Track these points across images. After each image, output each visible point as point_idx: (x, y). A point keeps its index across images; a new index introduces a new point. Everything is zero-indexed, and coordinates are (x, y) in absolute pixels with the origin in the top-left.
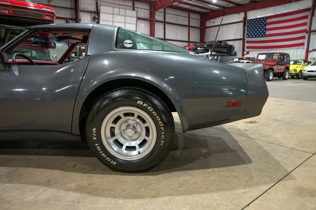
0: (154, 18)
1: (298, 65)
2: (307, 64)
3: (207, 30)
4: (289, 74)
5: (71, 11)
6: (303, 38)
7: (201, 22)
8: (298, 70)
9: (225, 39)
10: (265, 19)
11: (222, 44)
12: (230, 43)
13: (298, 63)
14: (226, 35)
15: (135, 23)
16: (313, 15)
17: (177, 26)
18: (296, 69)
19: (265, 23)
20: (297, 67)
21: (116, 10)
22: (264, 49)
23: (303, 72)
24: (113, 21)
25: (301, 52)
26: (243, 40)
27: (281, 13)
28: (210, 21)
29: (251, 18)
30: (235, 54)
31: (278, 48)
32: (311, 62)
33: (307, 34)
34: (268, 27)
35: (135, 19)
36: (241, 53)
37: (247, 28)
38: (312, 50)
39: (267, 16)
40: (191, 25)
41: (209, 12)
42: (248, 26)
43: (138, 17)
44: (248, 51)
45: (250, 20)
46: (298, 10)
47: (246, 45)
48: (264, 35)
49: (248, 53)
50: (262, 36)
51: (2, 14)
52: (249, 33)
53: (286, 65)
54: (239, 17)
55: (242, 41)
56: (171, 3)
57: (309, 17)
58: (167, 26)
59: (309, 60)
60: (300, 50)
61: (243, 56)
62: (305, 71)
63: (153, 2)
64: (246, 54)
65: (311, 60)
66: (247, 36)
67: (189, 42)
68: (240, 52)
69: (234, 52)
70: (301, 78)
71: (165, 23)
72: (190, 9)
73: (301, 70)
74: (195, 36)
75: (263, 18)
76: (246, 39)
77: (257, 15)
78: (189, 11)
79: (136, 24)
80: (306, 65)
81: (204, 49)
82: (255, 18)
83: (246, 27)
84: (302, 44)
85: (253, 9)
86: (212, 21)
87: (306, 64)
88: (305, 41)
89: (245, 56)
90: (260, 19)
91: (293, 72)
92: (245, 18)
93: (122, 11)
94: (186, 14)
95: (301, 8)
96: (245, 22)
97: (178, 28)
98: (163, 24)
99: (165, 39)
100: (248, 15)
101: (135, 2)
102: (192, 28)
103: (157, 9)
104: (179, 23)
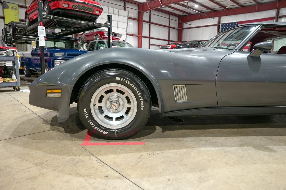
0: (142, 18)
3: (184, 31)
7: (179, 24)
10: (237, 24)
11: (201, 43)
14: (202, 36)
17: (160, 26)
21: (111, 9)
27: (250, 20)
28: (187, 23)
29: (225, 23)
35: (127, 18)
39: (239, 21)
40: (171, 26)
41: (187, 15)
42: (222, 29)
43: (129, 16)
45: (223, 24)
46: (264, 18)
51: (63, 8)
54: (215, 21)
56: (160, 6)
58: (152, 25)
63: (142, 4)
67: (169, 41)
71: (150, 23)
72: (171, 12)
74: (174, 36)
75: (235, 23)
77: (229, 20)
78: (170, 14)
79: (127, 23)
82: (228, 22)
83: (220, 29)
85: (227, 15)
86: (189, 23)
90: (232, 23)
92: (219, 22)
93: (116, 10)
94: (167, 16)
95: (267, 17)
96: (219, 26)
97: (160, 28)
98: (149, 24)
99: (150, 38)
100: (221, 19)
101: (126, 3)
102: (172, 29)
103: (146, 11)
104: (161, 24)
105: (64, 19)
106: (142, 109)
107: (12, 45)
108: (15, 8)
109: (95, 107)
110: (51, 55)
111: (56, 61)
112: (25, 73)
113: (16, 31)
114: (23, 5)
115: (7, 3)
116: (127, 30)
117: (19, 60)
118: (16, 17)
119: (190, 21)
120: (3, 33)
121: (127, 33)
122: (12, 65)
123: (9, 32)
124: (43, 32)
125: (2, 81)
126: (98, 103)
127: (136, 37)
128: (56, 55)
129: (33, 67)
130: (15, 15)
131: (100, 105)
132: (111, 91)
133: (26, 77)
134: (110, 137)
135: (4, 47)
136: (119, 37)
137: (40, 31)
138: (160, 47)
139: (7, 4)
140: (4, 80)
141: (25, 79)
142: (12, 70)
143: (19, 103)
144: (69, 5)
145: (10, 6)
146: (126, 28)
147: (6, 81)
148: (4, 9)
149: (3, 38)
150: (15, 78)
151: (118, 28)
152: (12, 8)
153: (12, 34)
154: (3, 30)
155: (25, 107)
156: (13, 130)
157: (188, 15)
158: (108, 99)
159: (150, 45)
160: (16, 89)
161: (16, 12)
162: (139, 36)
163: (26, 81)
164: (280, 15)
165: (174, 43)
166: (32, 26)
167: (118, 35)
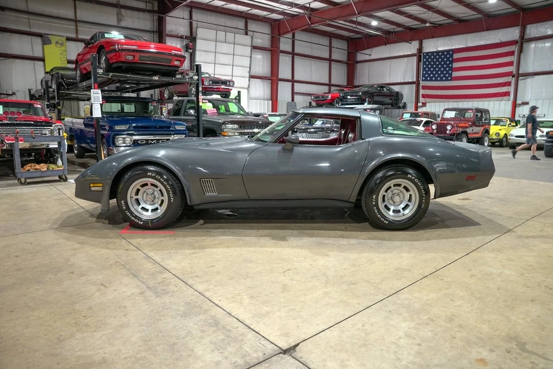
0: (278, 46)
1: (501, 126)
2: (514, 124)
3: (359, 66)
4: (490, 139)
5: (152, 35)
6: (508, 84)
7: (349, 54)
8: (502, 133)
9: (388, 82)
10: (451, 53)
11: (385, 89)
12: (396, 88)
13: (501, 123)
14: (390, 76)
15: (249, 56)
16: (521, 51)
17: (312, 59)
18: (498, 131)
19: (451, 59)
20: (500, 130)
21: (221, 35)
22: (449, 100)
23: (508, 137)
24: (215, 52)
25: (505, 105)
26: (417, 83)
27: (475, 45)
28: (363, 52)
29: (429, 51)
30: (404, 107)
31: (471, 98)
32: (519, 121)
33: (514, 78)
34: (456, 65)
35: (250, 48)
36: (414, 104)
37: (423, 66)
38: (521, 103)
39: (454, 48)
40: (333, 58)
41: (362, 38)
42: (424, 63)
43: (253, 45)
44: (424, 102)
45: (428, 53)
46: (499, 42)
47: (422, 92)
48: (449, 78)
49: (424, 105)
50: (447, 80)
51: (126, 61)
52: (425, 74)
53: (485, 127)
54: (411, 48)
55: (414, 85)
56: (307, 25)
57: (516, 54)
58: (297, 59)
59: (517, 118)
60: (503, 102)
61: (417, 110)
62: (512, 136)
63: (277, 22)
64: (421, 107)
65: (520, 119)
66: (424, 78)
67: (330, 85)
68: (412, 102)
69: (402, 102)
70: (506, 146)
71: (293, 54)
72: (332, 32)
73: (506, 134)
74: (339, 76)
75: (448, 51)
76: (422, 83)
77: (438, 47)
78: (331, 36)
79: (251, 57)
80: (513, 126)
81: (358, 99)
82: (435, 50)
83: (422, 64)
84: (507, 94)
85: (433, 37)
86: (367, 51)
87: (512, 124)
88: (511, 89)
89: (420, 110)
90: (443, 52)
91: (494, 137)
92: (420, 50)
93: (230, 36)
94: (325, 41)
95: (504, 40)
96: (420, 56)
97: (313, 62)
98: (291, 56)
99: (293, 81)
100: (424, 45)
101: (248, 21)
102: (334, 63)
103: (283, 34)
104: (315, 55)
105: (128, 76)
106: (172, 201)
107: (56, 110)
108: (61, 43)
109: (132, 199)
110: (111, 128)
111: (117, 137)
112: (76, 152)
113: (62, 88)
114: (74, 36)
115: (49, 36)
116: (250, 70)
117: (66, 140)
118: (62, 56)
119: (369, 48)
120: (42, 85)
121: (251, 74)
122: (57, 146)
123: (52, 88)
124: (98, 97)
125: (46, 169)
126: (135, 195)
127: (268, 81)
128: (117, 128)
129: (88, 143)
130: (61, 54)
131: (137, 197)
132: (146, 185)
133: (77, 158)
134: (145, 227)
135: (46, 119)
136: (230, 86)
137: (94, 97)
138: (313, 97)
139: (49, 38)
140: (48, 167)
141: (75, 162)
142: (57, 153)
143: (66, 197)
144: (134, 56)
145: (54, 39)
146: (249, 66)
147: (51, 169)
148: (45, 46)
149: (42, 93)
150: (61, 164)
151: (234, 67)
152: (57, 43)
153: (56, 91)
154: (42, 81)
155: (72, 202)
156: (60, 222)
157: (365, 37)
158: (145, 192)
159: (293, 93)
160: (63, 179)
161: (63, 48)
162: (273, 79)
163: (76, 166)
164: (526, 37)
165: (339, 88)
166: (84, 84)
167: (228, 83)
